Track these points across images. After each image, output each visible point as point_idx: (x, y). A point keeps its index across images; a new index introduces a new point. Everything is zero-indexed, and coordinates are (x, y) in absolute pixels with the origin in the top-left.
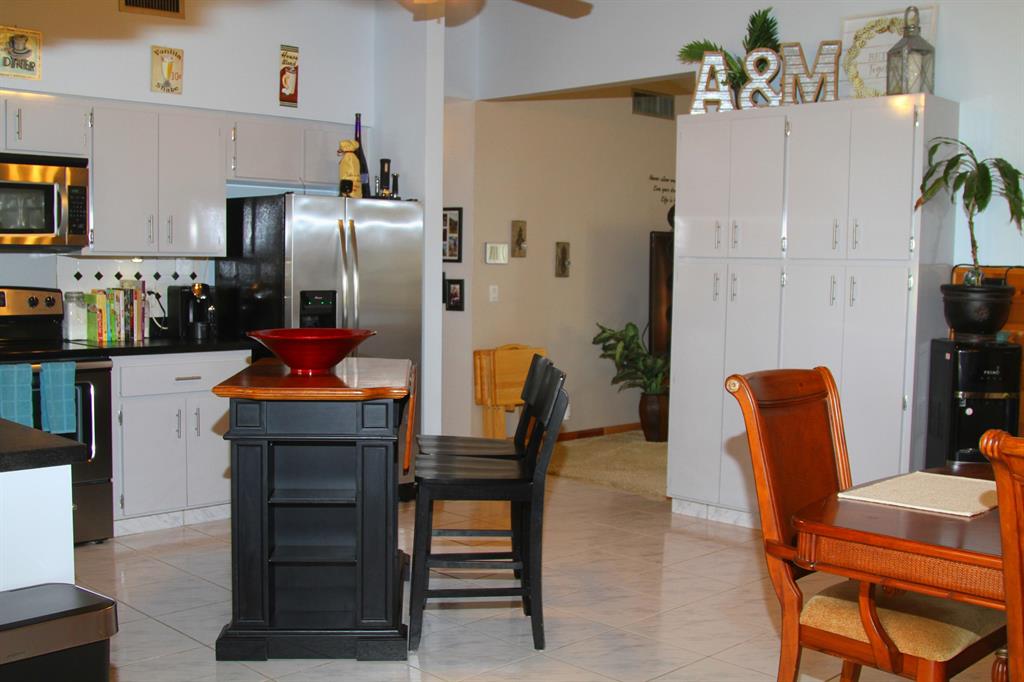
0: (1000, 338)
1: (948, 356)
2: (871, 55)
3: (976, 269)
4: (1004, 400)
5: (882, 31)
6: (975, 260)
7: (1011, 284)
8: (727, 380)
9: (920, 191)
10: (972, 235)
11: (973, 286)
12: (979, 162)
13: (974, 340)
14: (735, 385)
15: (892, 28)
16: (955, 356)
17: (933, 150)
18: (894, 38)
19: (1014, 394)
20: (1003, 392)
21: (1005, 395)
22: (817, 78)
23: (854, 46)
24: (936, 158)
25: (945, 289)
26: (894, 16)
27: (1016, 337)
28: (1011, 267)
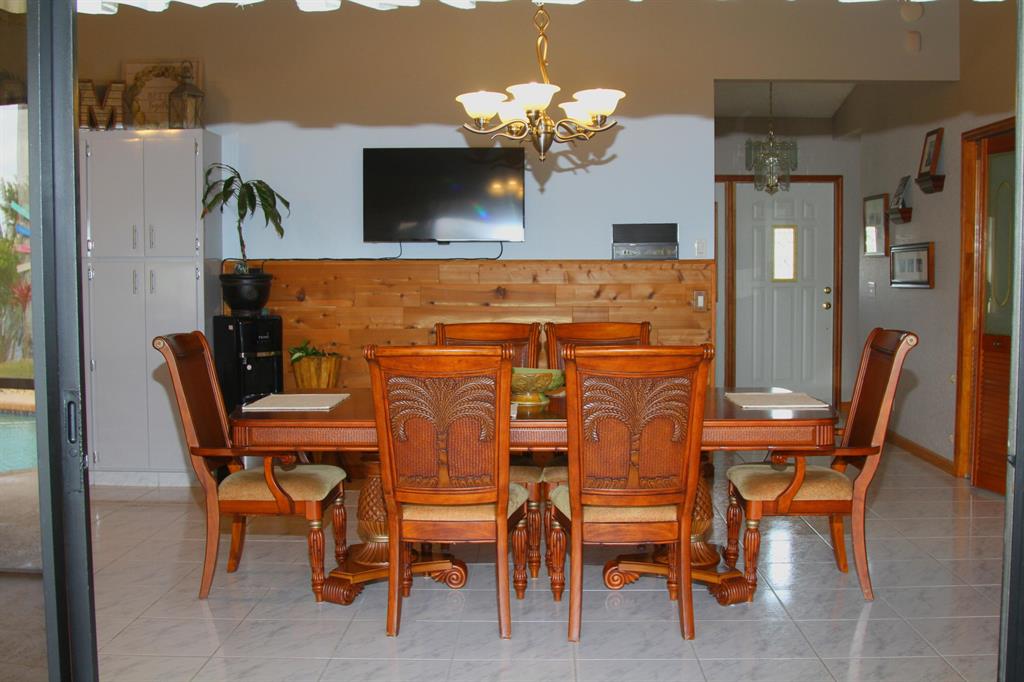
0: (264, 312)
1: (231, 327)
2: (150, 94)
3: (245, 261)
4: (273, 357)
5: (158, 76)
6: (244, 256)
7: (266, 272)
8: (154, 340)
9: (202, 204)
10: (241, 237)
11: (243, 274)
12: (244, 182)
13: (247, 314)
14: (161, 344)
15: (166, 74)
16: (236, 326)
17: (209, 172)
18: (170, 84)
19: (279, 352)
20: (270, 351)
21: (273, 353)
22: (107, 110)
23: (135, 85)
24: (212, 179)
25: (223, 277)
26: (168, 65)
27: (273, 311)
28: (266, 260)
